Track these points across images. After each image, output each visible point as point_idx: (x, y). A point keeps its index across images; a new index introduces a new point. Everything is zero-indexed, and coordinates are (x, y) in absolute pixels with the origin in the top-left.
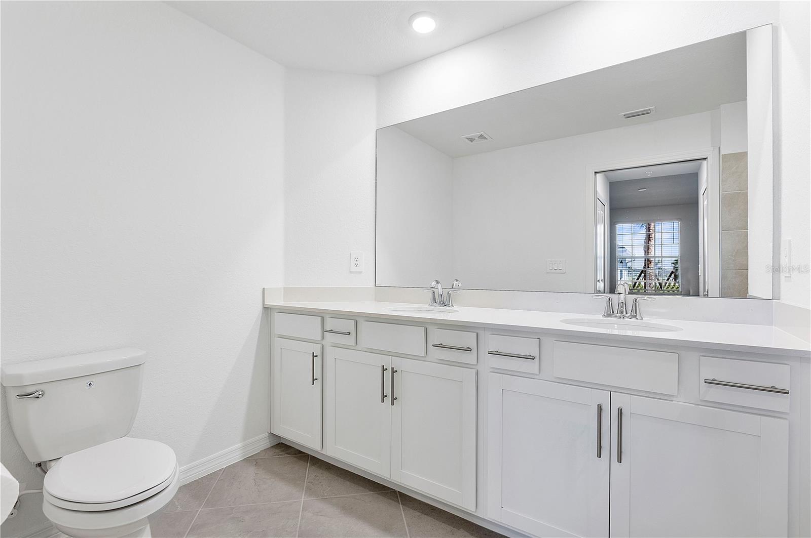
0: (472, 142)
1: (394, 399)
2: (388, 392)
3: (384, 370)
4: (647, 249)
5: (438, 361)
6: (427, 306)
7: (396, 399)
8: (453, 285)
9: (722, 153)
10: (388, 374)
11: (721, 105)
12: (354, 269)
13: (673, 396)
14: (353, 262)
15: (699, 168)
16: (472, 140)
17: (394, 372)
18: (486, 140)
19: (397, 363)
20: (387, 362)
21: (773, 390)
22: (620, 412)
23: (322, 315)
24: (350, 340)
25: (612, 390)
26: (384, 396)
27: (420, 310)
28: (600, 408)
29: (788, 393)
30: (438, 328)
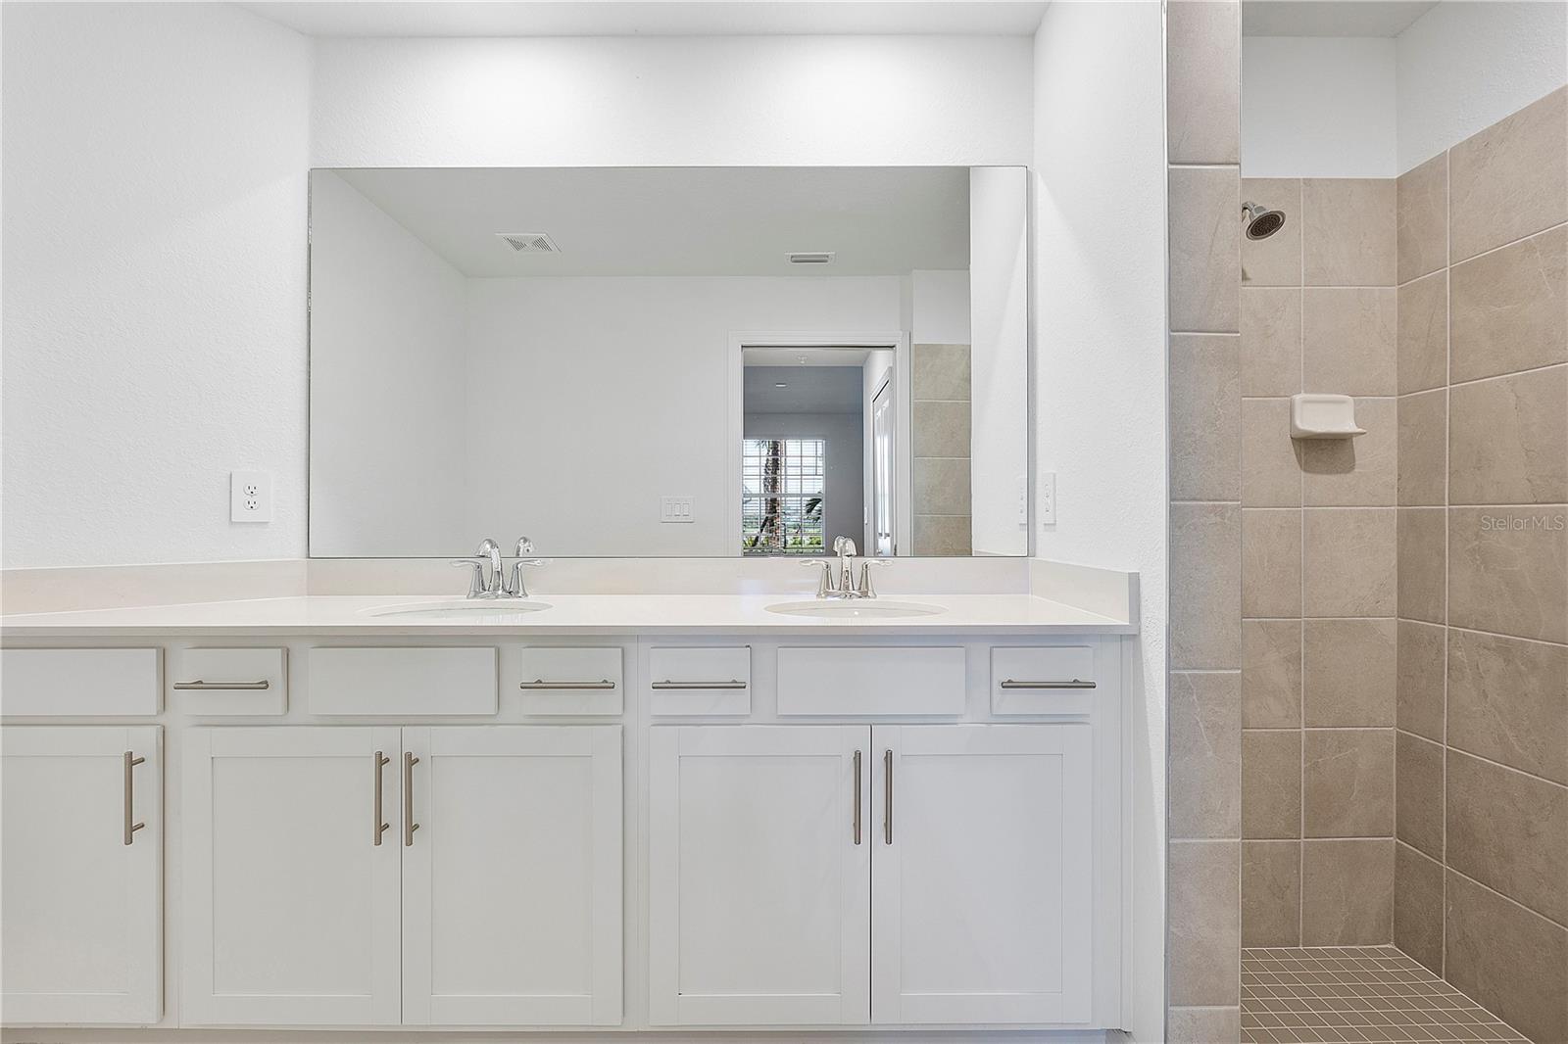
0: (518, 249)
1: (412, 828)
2: (393, 813)
3: (381, 761)
4: (773, 483)
5: (533, 721)
6: (462, 599)
7: (417, 826)
8: (518, 551)
9: (915, 341)
10: (393, 774)
11: (914, 271)
12: (240, 514)
13: (956, 716)
14: (240, 497)
15: (866, 358)
16: (518, 245)
17: (411, 761)
18: (548, 252)
19: (415, 740)
20: (387, 740)
21: (1076, 685)
22: (889, 757)
23: (160, 644)
24: (269, 703)
25: (872, 721)
26: (382, 828)
27: (448, 610)
28: (858, 756)
29: (1094, 687)
30: (529, 647)
